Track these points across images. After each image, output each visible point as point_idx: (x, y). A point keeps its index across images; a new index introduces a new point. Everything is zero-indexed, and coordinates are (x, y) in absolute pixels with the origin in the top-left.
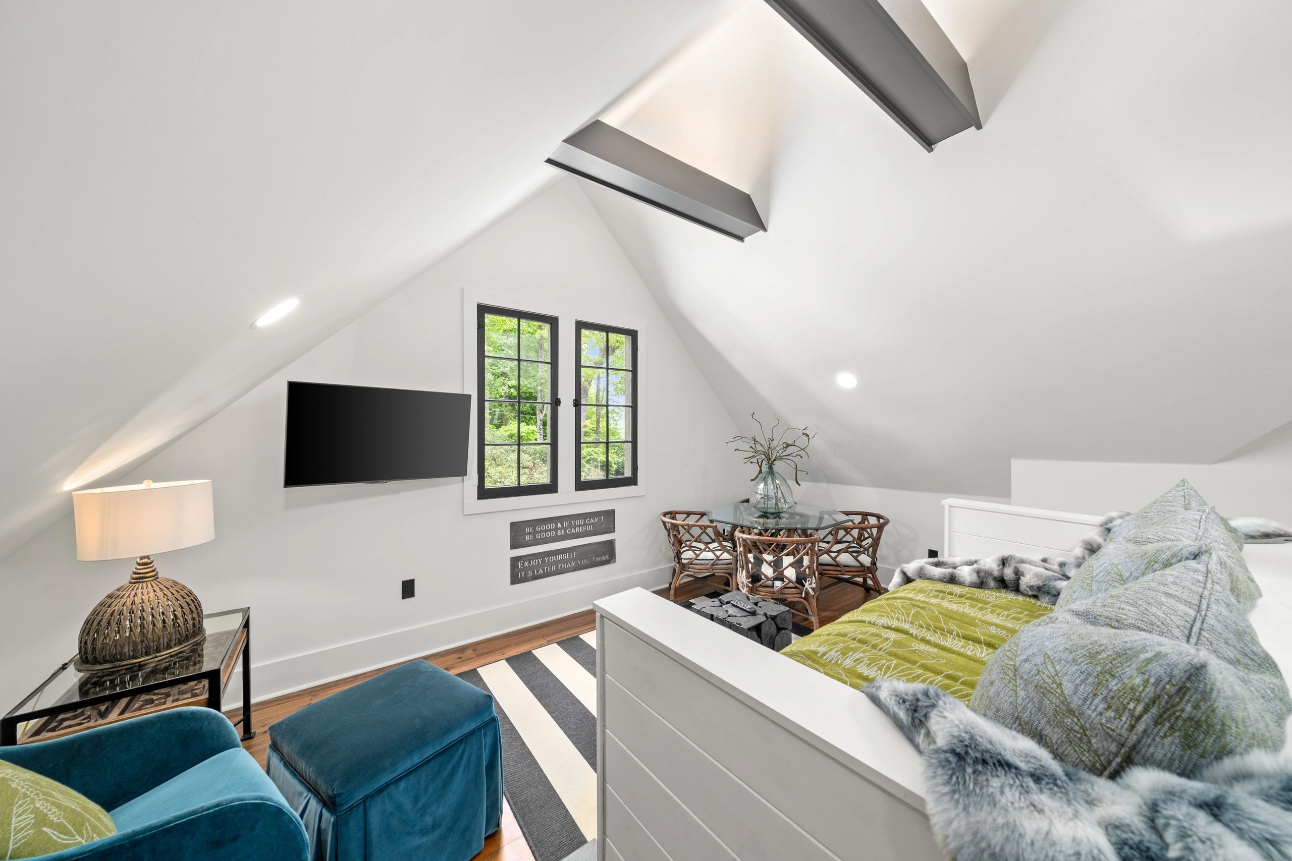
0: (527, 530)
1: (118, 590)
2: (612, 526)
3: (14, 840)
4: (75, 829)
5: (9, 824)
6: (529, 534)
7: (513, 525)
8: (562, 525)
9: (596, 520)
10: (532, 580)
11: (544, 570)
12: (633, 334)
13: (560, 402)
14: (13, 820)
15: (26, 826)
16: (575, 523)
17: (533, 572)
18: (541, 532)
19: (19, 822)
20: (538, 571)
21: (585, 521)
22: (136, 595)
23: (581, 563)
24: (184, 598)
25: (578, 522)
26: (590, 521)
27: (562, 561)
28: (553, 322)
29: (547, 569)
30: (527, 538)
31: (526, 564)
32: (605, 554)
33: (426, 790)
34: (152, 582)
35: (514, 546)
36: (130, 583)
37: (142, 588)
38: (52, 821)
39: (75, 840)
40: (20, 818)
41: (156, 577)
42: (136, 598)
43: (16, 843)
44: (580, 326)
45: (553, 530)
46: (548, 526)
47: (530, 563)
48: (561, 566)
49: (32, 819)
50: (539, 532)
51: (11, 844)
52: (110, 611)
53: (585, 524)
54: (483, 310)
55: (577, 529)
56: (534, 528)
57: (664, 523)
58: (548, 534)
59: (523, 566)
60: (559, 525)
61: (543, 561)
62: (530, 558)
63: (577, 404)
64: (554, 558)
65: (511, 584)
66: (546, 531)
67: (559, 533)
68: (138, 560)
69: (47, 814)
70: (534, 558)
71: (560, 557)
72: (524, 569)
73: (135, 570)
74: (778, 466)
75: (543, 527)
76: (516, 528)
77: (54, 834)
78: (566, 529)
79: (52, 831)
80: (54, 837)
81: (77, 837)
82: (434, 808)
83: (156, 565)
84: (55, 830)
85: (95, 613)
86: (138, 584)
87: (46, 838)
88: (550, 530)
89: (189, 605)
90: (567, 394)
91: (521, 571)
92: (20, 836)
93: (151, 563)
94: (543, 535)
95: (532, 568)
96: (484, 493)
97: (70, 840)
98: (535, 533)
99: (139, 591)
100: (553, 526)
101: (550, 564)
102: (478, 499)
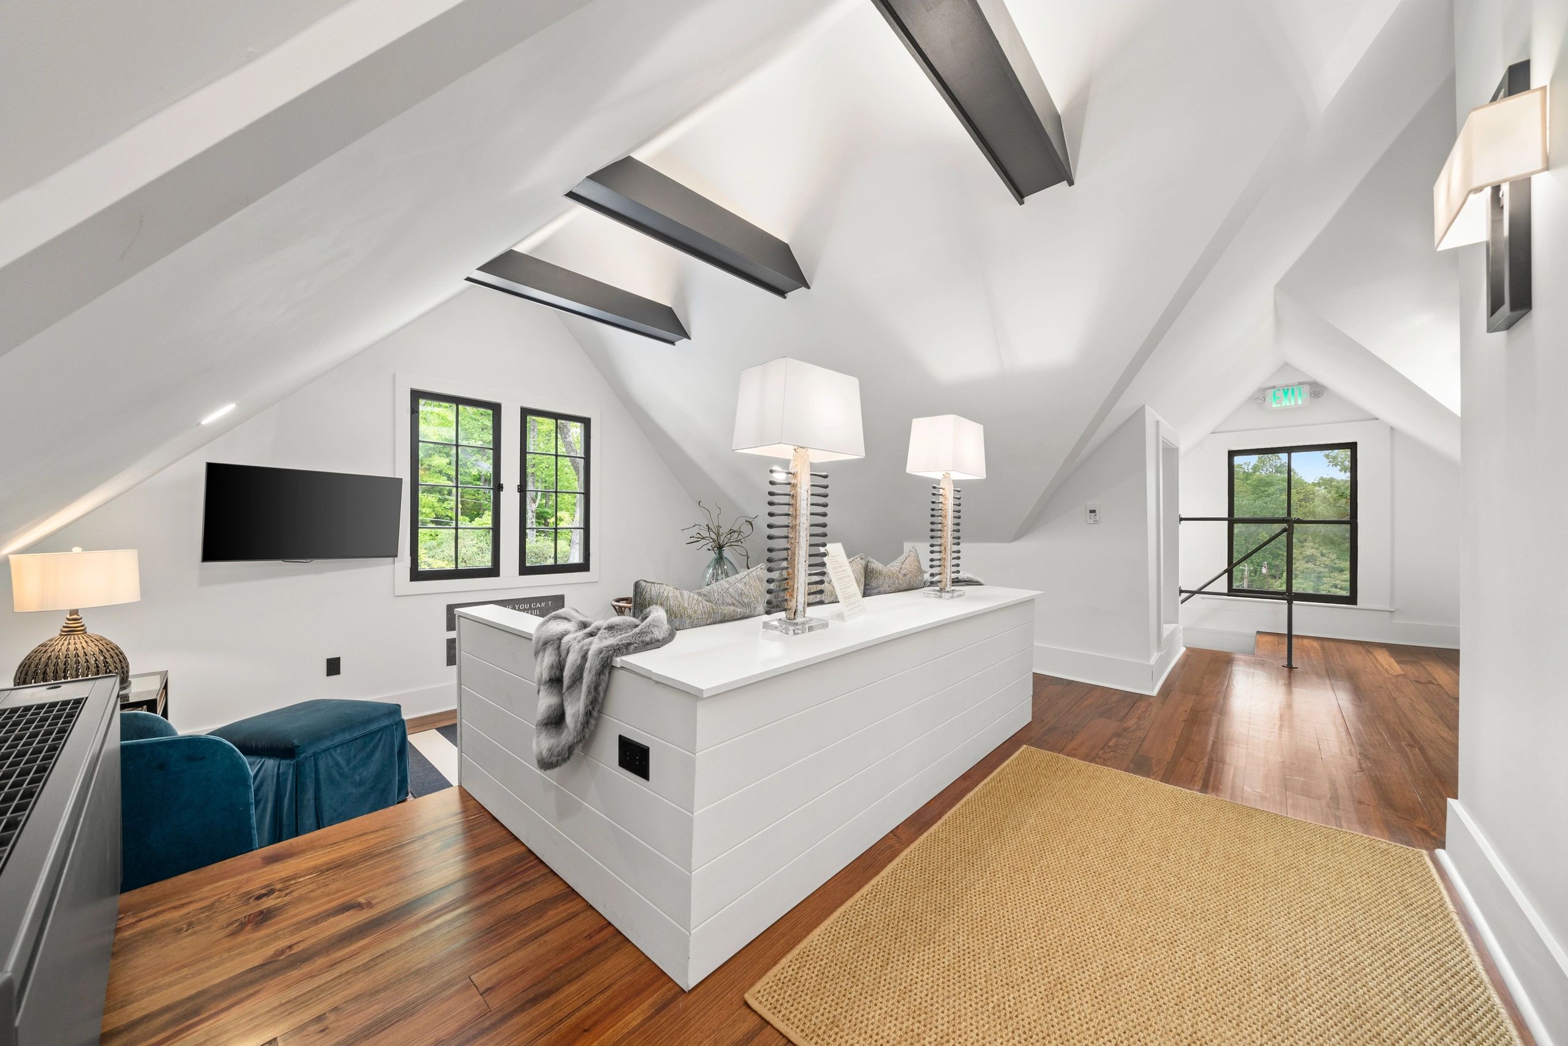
1: (51, 640)
7: (448, 607)
9: (543, 604)
12: (586, 422)
13: (502, 487)
16: (519, 607)
21: (530, 606)
22: (69, 643)
24: (109, 651)
25: (522, 606)
26: (536, 605)
28: (495, 409)
33: (355, 756)
34: (80, 636)
35: (450, 628)
36: (61, 635)
37: (74, 639)
41: (84, 631)
42: (70, 646)
44: (525, 412)
52: (46, 656)
53: (530, 608)
54: (417, 396)
57: (614, 607)
63: (522, 489)
65: (448, 665)
68: (68, 616)
73: (65, 625)
74: (727, 552)
82: (361, 770)
83: (83, 621)
85: (29, 658)
86: (69, 637)
89: (118, 656)
90: (510, 478)
93: (80, 619)
96: (417, 575)
99: (72, 641)
102: (411, 580)
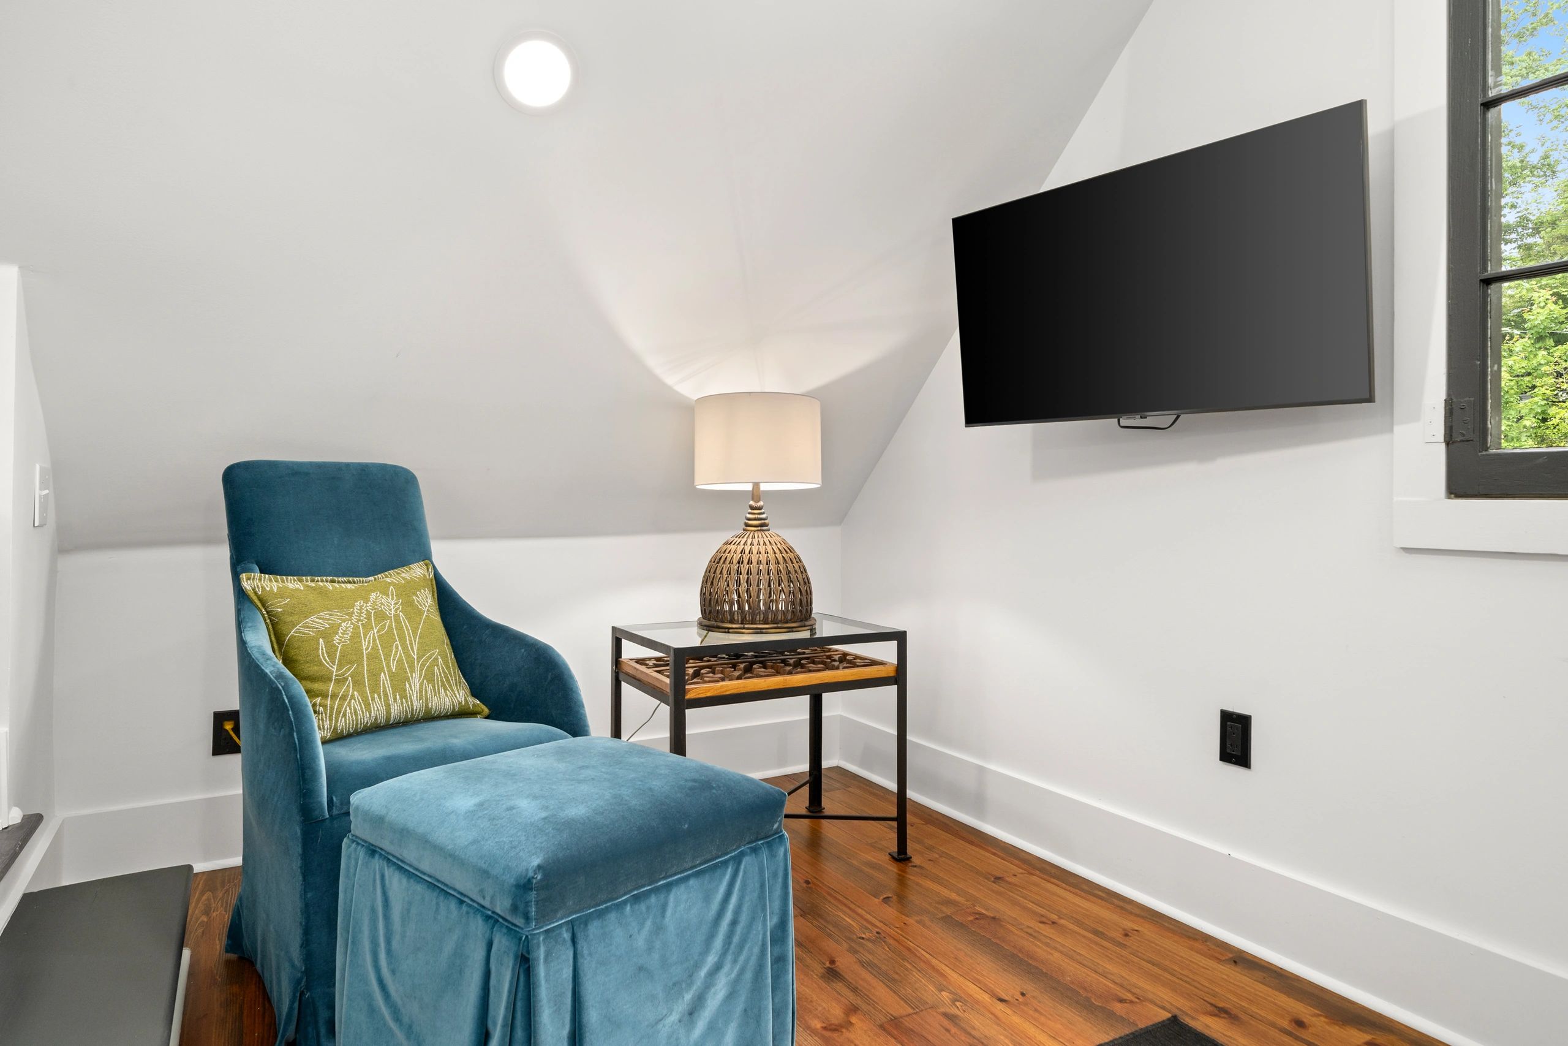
3: (297, 629)
4: (340, 660)
5: (306, 617)
14: (312, 617)
15: (313, 628)
19: (313, 621)
38: (333, 640)
39: (331, 667)
40: (317, 620)
43: (296, 633)
49: (323, 627)
51: (294, 631)
69: (337, 633)
77: (322, 649)
79: (324, 646)
80: (320, 651)
81: (335, 667)
84: (325, 647)
87: (315, 646)
92: (303, 630)
97: (328, 664)
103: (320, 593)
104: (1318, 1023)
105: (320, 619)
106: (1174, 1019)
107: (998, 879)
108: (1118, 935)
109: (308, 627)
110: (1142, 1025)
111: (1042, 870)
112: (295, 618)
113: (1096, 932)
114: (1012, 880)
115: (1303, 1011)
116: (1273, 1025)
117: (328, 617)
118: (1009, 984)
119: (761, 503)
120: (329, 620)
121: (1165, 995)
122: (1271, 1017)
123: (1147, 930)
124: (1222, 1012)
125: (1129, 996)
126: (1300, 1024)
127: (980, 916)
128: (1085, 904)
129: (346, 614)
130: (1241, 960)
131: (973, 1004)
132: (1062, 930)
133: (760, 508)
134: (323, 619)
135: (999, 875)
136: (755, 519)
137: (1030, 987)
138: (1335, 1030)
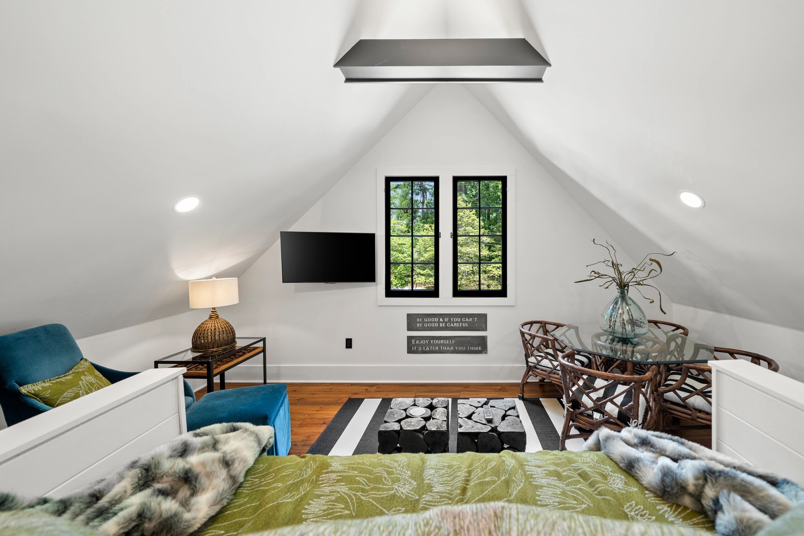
0: (418, 320)
2: (484, 326)
3: (60, 400)
6: (419, 322)
7: (409, 316)
8: (444, 320)
9: (471, 320)
10: (421, 353)
11: (430, 348)
12: (503, 179)
13: (440, 235)
16: (453, 320)
17: (422, 348)
18: (428, 322)
20: (425, 348)
21: (461, 319)
23: (458, 348)
25: (456, 319)
26: (465, 320)
27: (443, 345)
28: (436, 180)
29: (432, 348)
30: (418, 325)
31: (418, 342)
32: (478, 345)
34: (216, 320)
35: (409, 329)
41: (218, 317)
44: (456, 180)
45: (436, 322)
46: (433, 320)
47: (420, 342)
48: (443, 348)
49: (72, 395)
50: (426, 322)
51: (58, 401)
53: (461, 322)
54: (389, 179)
55: (455, 325)
56: (423, 320)
58: (433, 325)
59: (415, 343)
60: (441, 320)
61: (429, 342)
62: (420, 338)
63: (455, 234)
64: (437, 342)
65: (408, 353)
66: (431, 322)
67: (441, 325)
68: (212, 310)
70: (422, 339)
71: (442, 341)
72: (416, 345)
75: (429, 320)
76: (410, 317)
78: (446, 323)
88: (435, 322)
89: (230, 331)
90: (446, 229)
91: (414, 346)
94: (429, 325)
95: (422, 346)
96: (390, 293)
98: (423, 322)
100: (436, 319)
101: (434, 345)
102: (386, 296)
103: (61, 384)
104: (369, 388)
105: (69, 393)
106: (349, 398)
107: (294, 391)
108: (329, 390)
109: (65, 398)
110: (345, 402)
111: (303, 385)
112: (56, 397)
113: (325, 392)
114: (298, 390)
115: (367, 388)
116: (363, 392)
117: (72, 391)
118: (317, 408)
119: (216, 310)
120: (73, 392)
121: (344, 396)
122: (362, 391)
123: (333, 387)
124: (355, 394)
125: (339, 399)
126: (367, 390)
127: (299, 400)
128: (318, 388)
129: (79, 388)
130: (352, 384)
131: (314, 414)
132: (318, 394)
133: (216, 312)
134: (70, 393)
135: (294, 390)
136: (215, 315)
137: (321, 406)
138: (372, 388)
